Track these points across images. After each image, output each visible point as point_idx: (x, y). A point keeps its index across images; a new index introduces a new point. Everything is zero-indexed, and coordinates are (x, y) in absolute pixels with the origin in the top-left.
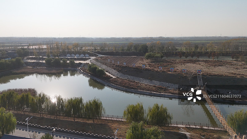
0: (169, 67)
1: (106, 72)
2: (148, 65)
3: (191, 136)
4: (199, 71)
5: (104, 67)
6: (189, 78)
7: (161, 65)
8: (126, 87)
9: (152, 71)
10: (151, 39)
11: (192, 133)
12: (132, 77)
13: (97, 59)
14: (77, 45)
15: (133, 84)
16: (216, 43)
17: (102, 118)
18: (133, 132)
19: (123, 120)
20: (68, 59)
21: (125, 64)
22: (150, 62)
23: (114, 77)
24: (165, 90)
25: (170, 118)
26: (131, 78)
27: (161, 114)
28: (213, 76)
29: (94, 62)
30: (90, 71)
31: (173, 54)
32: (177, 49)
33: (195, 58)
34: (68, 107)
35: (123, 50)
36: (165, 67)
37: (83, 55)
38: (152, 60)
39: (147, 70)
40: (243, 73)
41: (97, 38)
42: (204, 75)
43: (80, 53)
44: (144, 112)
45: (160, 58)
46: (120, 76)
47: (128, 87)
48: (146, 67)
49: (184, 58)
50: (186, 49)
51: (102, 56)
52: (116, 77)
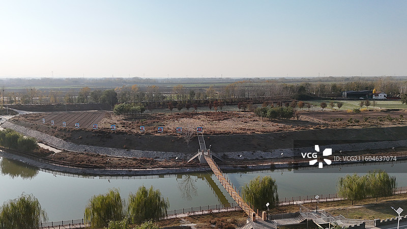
0: (155, 126)
1: (38, 144)
2: (121, 125)
3: (198, 227)
4: (200, 129)
5: (33, 134)
6: (187, 141)
7: (143, 124)
8: (84, 167)
9: (129, 135)
10: (121, 81)
11: (199, 223)
12: (93, 148)
13: (17, 121)
15: (96, 159)
16: (218, 87)
19: (83, 226)
21: (77, 126)
22: (123, 119)
23: (56, 151)
24: (153, 163)
25: (165, 206)
26: (91, 149)
28: (219, 134)
29: (11, 126)
30: (2, 145)
31: (159, 105)
32: (164, 97)
33: (191, 110)
35: (70, 100)
36: (149, 125)
38: (127, 115)
39: (119, 133)
40: (254, 128)
41: (11, 79)
42: (206, 134)
44: (123, 203)
46: (69, 149)
47: (87, 167)
48: (118, 129)
49: (176, 110)
50: (178, 96)
51: (28, 113)
52: (61, 151)
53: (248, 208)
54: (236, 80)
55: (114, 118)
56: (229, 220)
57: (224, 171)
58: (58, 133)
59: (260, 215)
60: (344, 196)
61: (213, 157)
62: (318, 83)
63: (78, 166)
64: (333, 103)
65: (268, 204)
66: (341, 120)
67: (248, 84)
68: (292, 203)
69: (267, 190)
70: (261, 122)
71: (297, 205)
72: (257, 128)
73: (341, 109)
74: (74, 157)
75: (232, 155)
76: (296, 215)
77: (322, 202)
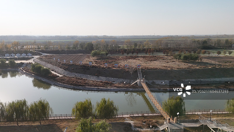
0: (113, 64)
1: (51, 71)
2: (95, 63)
3: (135, 124)
4: (139, 66)
5: (49, 66)
6: (131, 73)
7: (106, 62)
8: (74, 85)
9: (99, 68)
10: (97, 37)
11: (136, 121)
12: (80, 75)
13: (41, 58)
14: (17, 44)
15: (81, 81)
16: (151, 41)
17: (49, 118)
18: (82, 129)
19: (71, 118)
20: (7, 59)
21: (71, 62)
22: (96, 59)
23: (60, 76)
24: (111, 84)
25: (117, 110)
26: (78, 75)
27: (108, 107)
28: (150, 69)
29: (38, 61)
30: (33, 71)
31: (116, 51)
32: (119, 47)
33: (135, 55)
34: (9, 111)
35: (69, 48)
36: (110, 63)
37: (25, 55)
38: (98, 57)
39: (93, 67)
40: (173, 66)
41: (40, 36)
42: (143, 69)
43: (21, 52)
44: (93, 107)
45: (105, 55)
46: (67, 75)
48: (93, 64)
49: (125, 55)
50: (127, 46)
51: (47, 54)
52: (62, 76)
53: (165, 115)
54: (163, 37)
55: (91, 58)
56: (154, 121)
57: (152, 91)
58: (62, 66)
59: (173, 119)
60: (229, 111)
61: (146, 83)
62: (216, 39)
63: (71, 84)
64: (225, 51)
65: (178, 113)
66: (230, 62)
67: (170, 39)
68: (194, 113)
69: (178, 105)
70: (177, 63)
71: (197, 114)
72: (174, 66)
73: (231, 55)
74: (69, 79)
75: (158, 82)
76: (197, 121)
77: (214, 114)
